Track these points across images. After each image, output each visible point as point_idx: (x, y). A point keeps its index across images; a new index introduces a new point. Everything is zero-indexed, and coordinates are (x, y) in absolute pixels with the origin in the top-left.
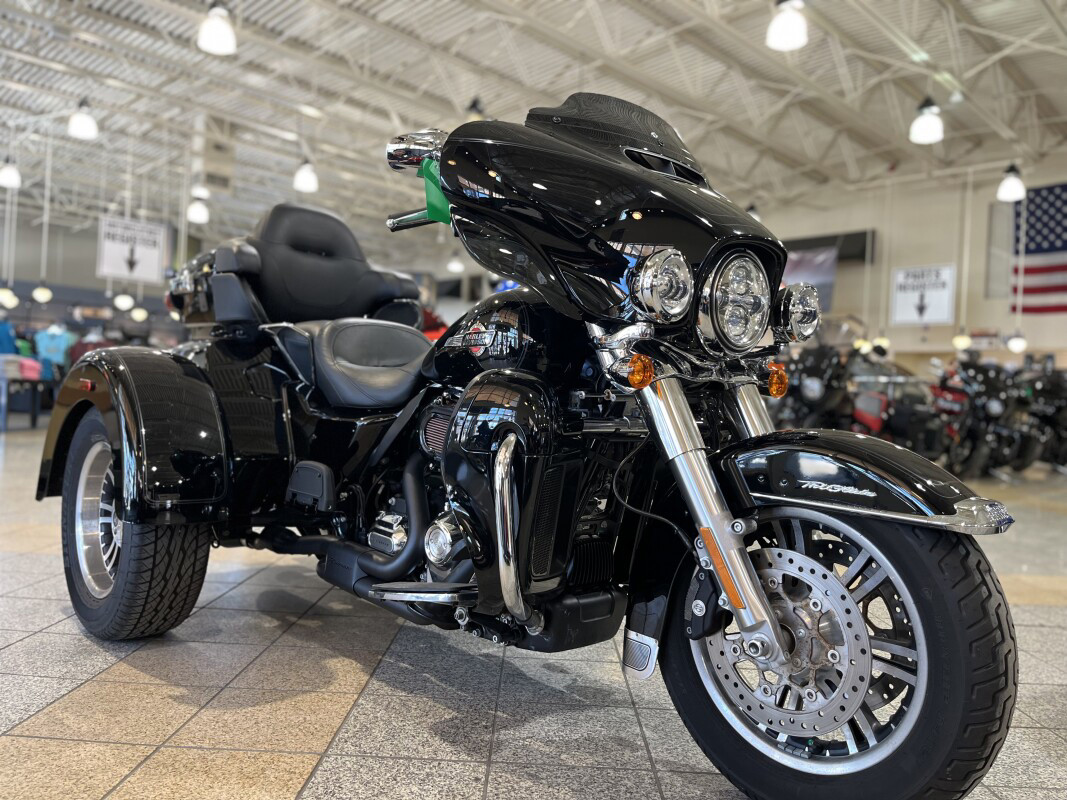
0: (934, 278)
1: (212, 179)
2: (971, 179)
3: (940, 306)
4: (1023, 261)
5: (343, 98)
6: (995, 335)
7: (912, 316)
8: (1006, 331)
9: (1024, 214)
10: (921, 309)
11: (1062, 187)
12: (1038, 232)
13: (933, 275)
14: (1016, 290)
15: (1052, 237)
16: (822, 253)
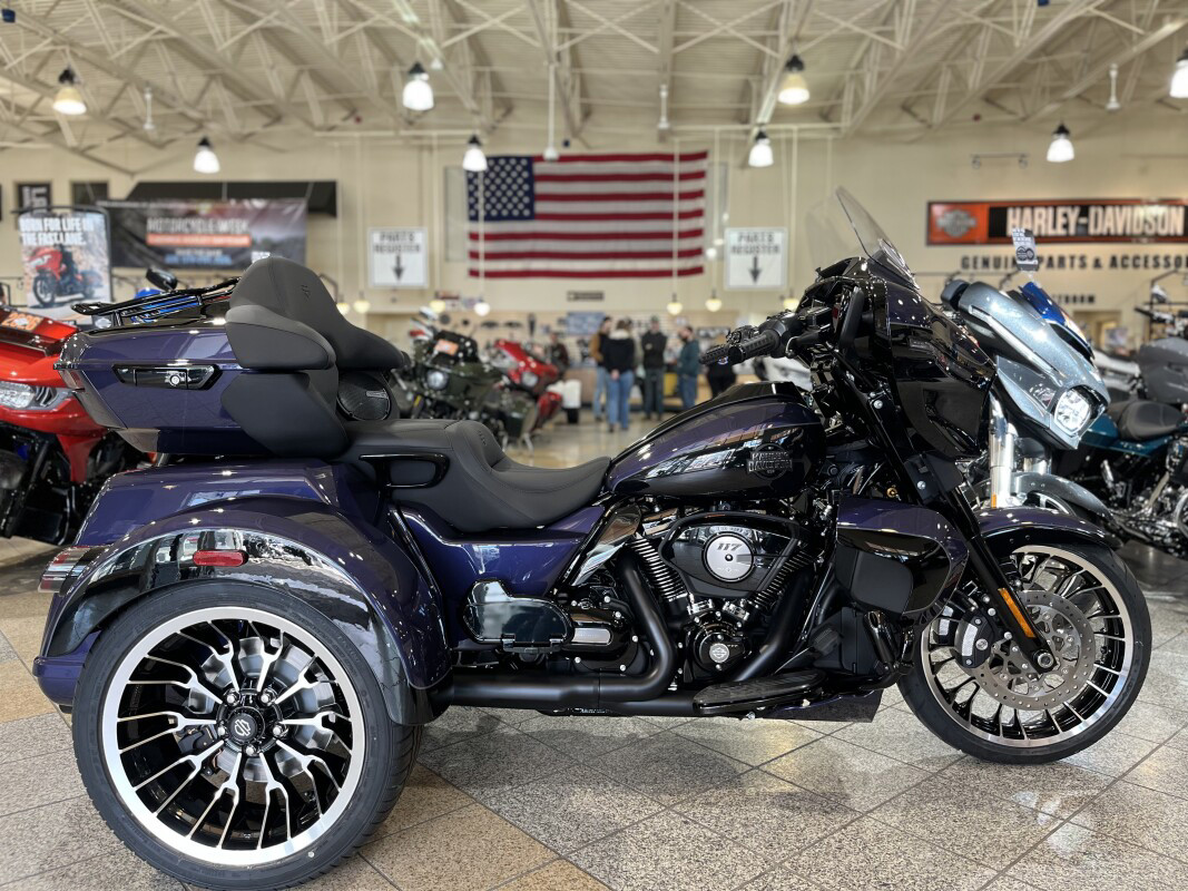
0: (407, 241)
2: (435, 142)
6: (456, 298)
7: (391, 279)
8: (466, 294)
10: (399, 272)
11: (507, 159)
12: (488, 200)
13: (407, 237)
14: (474, 255)
15: (499, 206)
16: (291, 204)
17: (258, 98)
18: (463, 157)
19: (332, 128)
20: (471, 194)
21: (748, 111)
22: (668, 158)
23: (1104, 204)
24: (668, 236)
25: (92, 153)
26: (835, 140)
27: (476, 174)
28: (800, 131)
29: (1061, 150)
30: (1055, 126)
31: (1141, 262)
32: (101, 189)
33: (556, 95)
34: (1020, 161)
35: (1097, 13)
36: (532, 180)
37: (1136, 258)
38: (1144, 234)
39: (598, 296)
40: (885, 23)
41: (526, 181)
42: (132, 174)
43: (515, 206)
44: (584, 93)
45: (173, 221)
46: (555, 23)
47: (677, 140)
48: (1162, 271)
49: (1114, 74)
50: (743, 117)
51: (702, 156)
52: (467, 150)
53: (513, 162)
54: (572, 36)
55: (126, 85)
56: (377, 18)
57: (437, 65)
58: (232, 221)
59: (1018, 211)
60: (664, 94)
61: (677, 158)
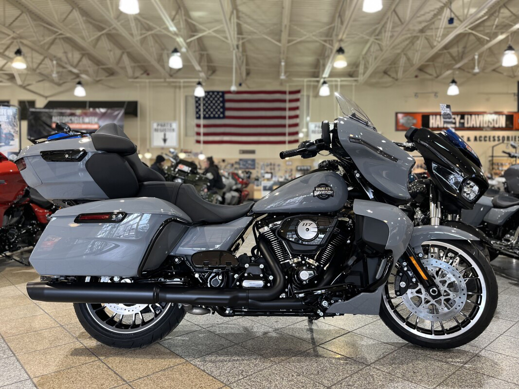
0: (169, 127)
2: (182, 84)
3: (173, 140)
4: (202, 122)
6: (190, 152)
7: (162, 144)
8: (194, 151)
9: (201, 104)
10: (165, 140)
11: (213, 92)
12: (204, 110)
13: (169, 125)
14: (198, 134)
15: (209, 113)
16: (117, 110)
17: (103, 64)
18: (194, 91)
19: (137, 78)
20: (197, 107)
21: (319, 72)
22: (284, 93)
23: (471, 114)
24: (284, 126)
25: (29, 87)
26: (356, 85)
27: (199, 99)
28: (341, 81)
29: (453, 90)
30: (450, 80)
31: (488, 139)
32: (32, 103)
33: (236, 65)
34: (435, 95)
35: (470, 31)
36: (224, 101)
37: (485, 137)
38: (488, 127)
39: (253, 152)
40: (378, 35)
41: (221, 102)
42: (46, 97)
43: (216, 113)
44: (247, 64)
45: (64, 118)
46: (236, 33)
47: (288, 85)
48: (496, 142)
49: (476, 57)
50: (316, 74)
51: (298, 92)
52: (196, 87)
53: (216, 94)
54: (243, 39)
55: (45, 57)
56: (157, 29)
57: (184, 50)
58: (91, 118)
59: (434, 117)
60: (283, 64)
61: (287, 93)
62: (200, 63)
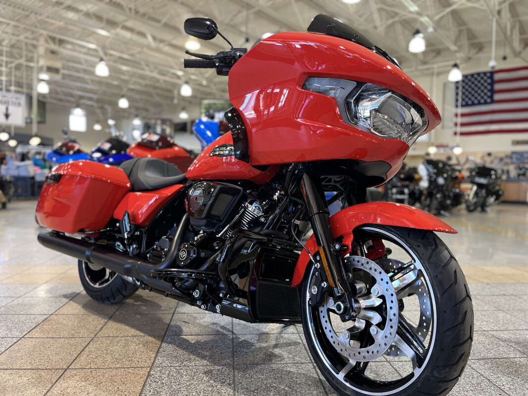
1: (50, 69)
2: (436, 70)
4: (460, 110)
5: (120, 26)
8: (451, 144)
9: (460, 88)
11: (479, 74)
12: (466, 96)
14: (456, 125)
20: (457, 94)
27: (457, 83)
36: (493, 82)
41: (489, 84)
43: (482, 98)
53: (482, 75)
62: (455, 43)
